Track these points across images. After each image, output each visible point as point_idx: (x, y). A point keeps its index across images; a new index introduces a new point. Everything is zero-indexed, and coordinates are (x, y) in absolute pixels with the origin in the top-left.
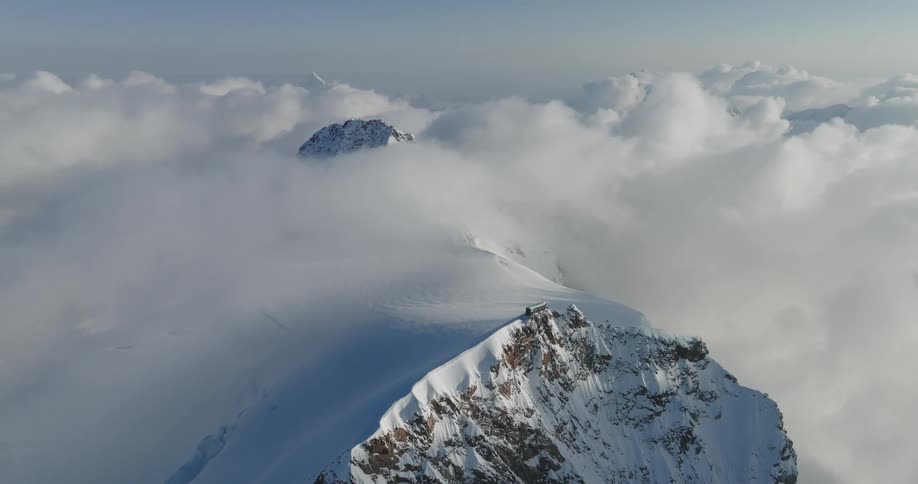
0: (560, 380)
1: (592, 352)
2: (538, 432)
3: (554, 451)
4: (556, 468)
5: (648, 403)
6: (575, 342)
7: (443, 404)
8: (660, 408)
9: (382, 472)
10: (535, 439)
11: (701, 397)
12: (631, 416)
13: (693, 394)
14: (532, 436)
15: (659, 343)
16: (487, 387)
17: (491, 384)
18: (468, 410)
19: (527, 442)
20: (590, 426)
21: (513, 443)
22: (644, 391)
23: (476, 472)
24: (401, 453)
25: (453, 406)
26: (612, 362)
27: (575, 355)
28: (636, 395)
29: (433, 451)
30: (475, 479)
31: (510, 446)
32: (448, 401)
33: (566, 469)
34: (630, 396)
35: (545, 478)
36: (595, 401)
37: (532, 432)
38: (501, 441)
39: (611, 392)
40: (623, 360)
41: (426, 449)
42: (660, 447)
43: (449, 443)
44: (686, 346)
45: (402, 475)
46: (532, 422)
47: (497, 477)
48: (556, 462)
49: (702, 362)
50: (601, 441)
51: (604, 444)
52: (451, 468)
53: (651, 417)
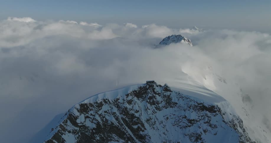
0: (155, 106)
1: (171, 100)
2: (138, 118)
3: (143, 125)
4: (143, 131)
5: (186, 122)
6: (165, 96)
7: (107, 101)
8: (190, 124)
9: (84, 113)
10: (137, 120)
11: (210, 126)
12: (180, 124)
13: (207, 124)
14: (136, 119)
15: (196, 102)
16: (123, 100)
17: (124, 99)
18: (116, 105)
19: (134, 120)
20: (162, 123)
21: (128, 119)
22: (186, 117)
23: (111, 122)
24: (91, 110)
25: (110, 102)
26: (177, 105)
27: (164, 100)
28: (183, 118)
29: (100, 112)
30: (111, 124)
31: (127, 119)
32: (108, 100)
33: (146, 132)
34: (180, 118)
35: (139, 133)
36: (167, 116)
37: (136, 117)
38: (124, 117)
39: (175, 115)
40: (181, 105)
41: (98, 111)
42: (187, 137)
43: (105, 112)
44: (207, 106)
45: (89, 116)
46: (137, 115)
47: (118, 126)
48: (143, 129)
49: (214, 114)
50: (165, 129)
51: (166, 130)
52: (104, 119)
53: (186, 127)
